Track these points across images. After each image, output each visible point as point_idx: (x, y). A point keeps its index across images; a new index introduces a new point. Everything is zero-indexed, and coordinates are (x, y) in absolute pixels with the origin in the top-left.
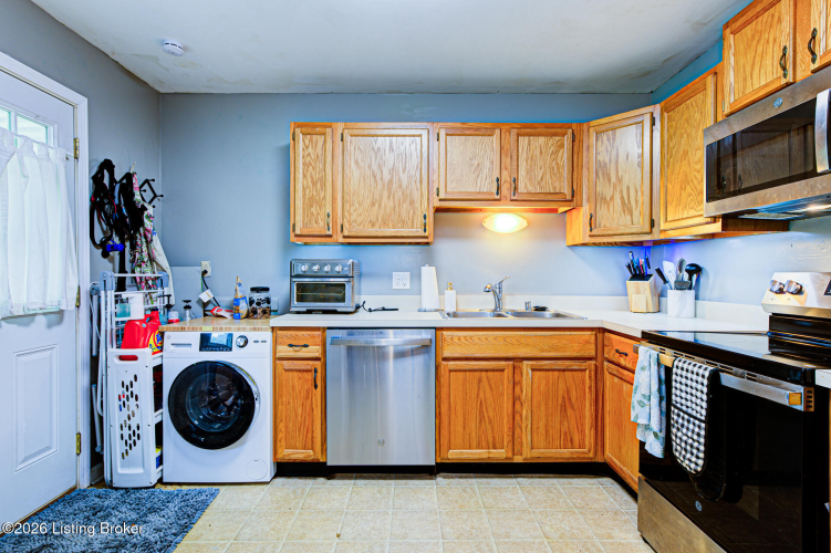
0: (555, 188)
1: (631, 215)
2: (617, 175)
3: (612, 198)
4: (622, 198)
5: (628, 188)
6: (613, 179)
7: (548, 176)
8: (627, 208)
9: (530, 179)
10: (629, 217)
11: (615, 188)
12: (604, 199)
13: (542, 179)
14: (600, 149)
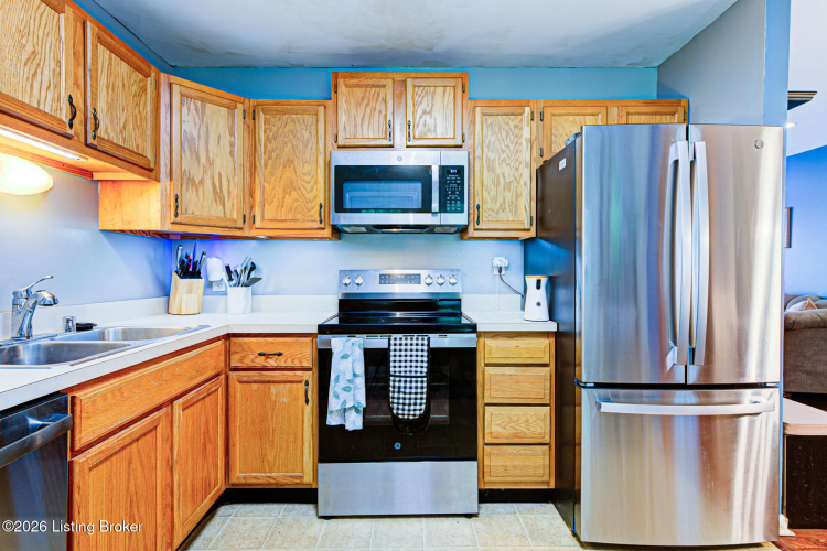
0: (137, 146)
1: (224, 206)
2: (208, 157)
3: (202, 182)
4: (213, 184)
5: (220, 175)
6: (203, 160)
7: (130, 126)
8: (218, 196)
9: (111, 121)
10: (221, 207)
11: (205, 171)
12: (191, 180)
13: (124, 127)
14: (184, 117)
